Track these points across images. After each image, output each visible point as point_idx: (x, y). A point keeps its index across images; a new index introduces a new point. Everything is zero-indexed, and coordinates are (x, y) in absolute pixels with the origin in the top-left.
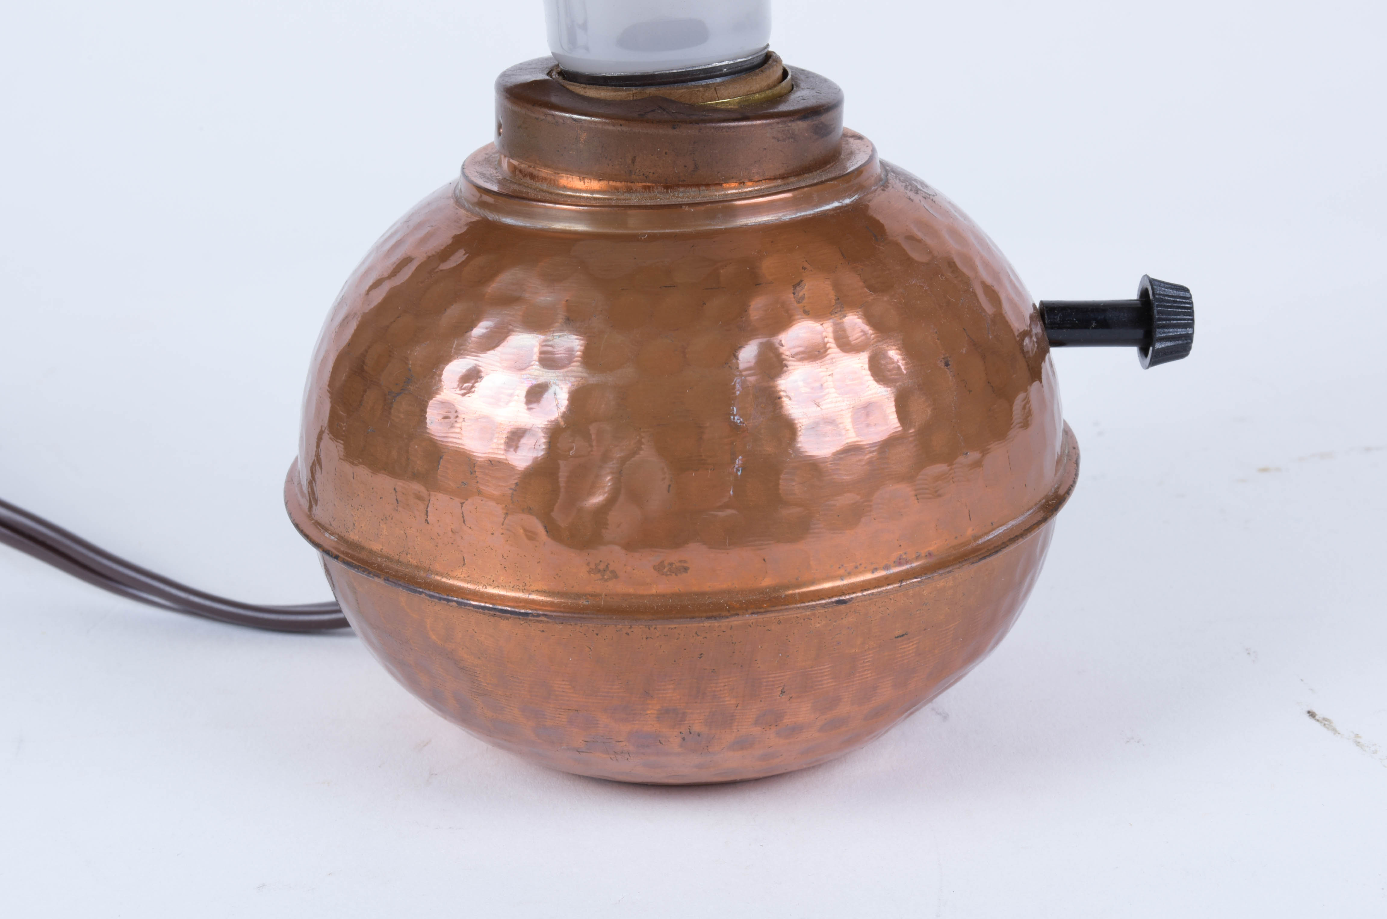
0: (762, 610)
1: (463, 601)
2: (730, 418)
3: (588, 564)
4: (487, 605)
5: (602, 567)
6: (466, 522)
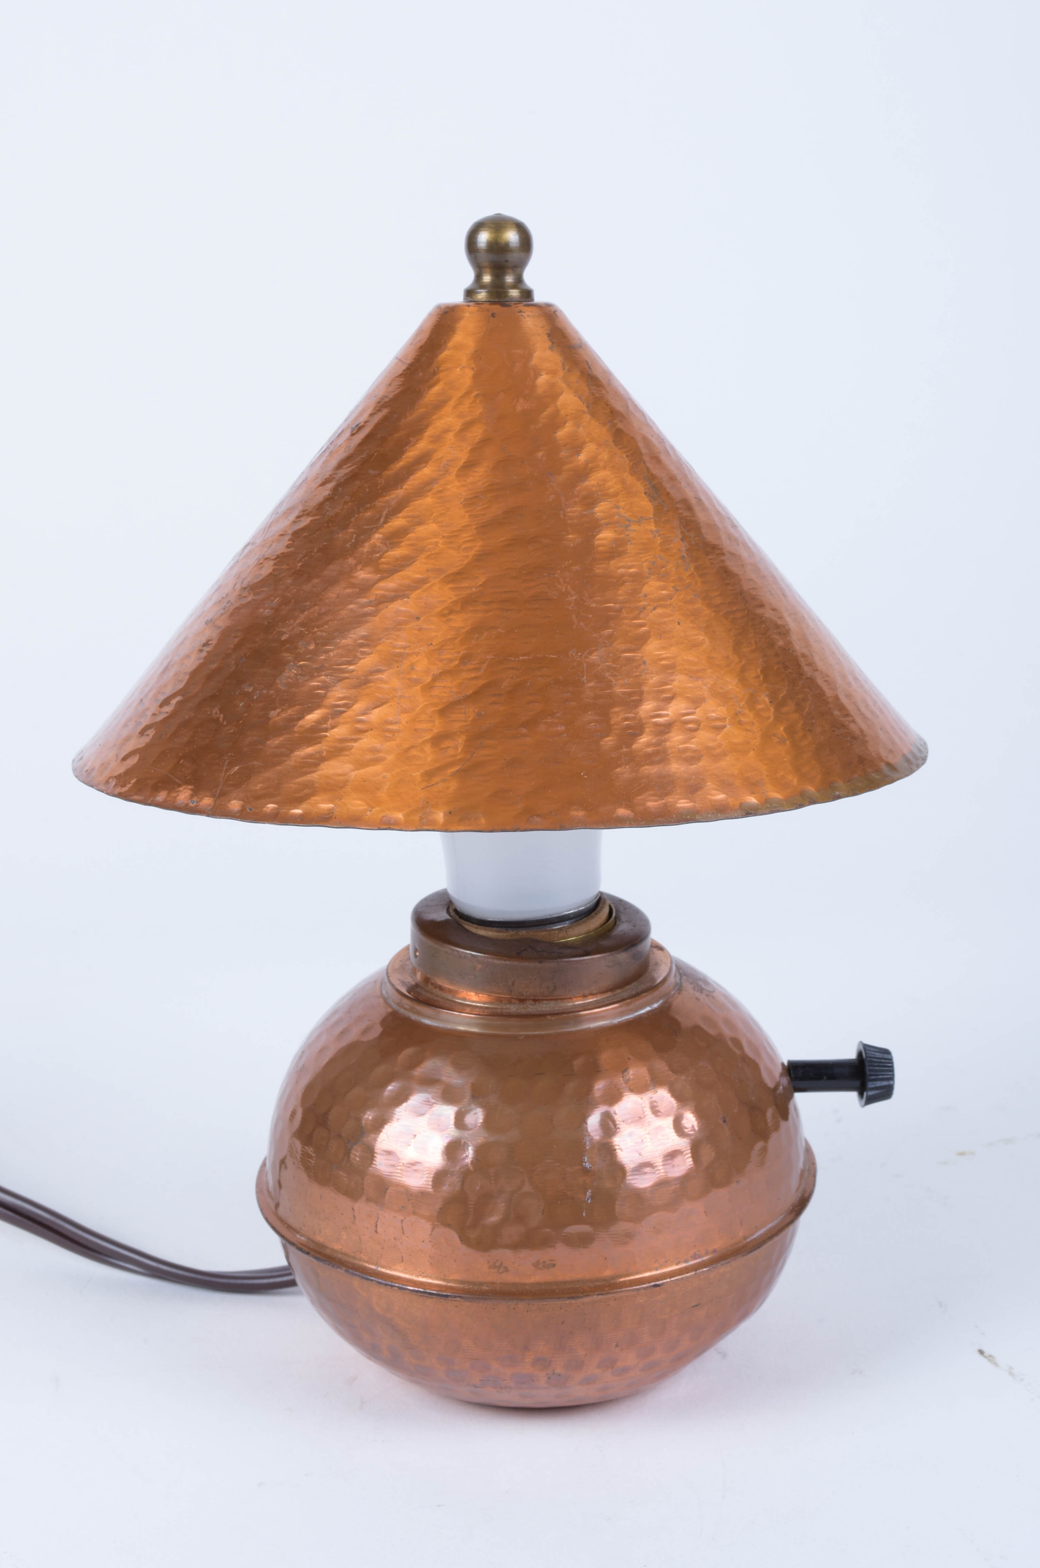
0: (605, 1292)
1: (402, 1286)
2: (583, 1165)
3: (489, 1262)
4: (420, 1289)
5: (497, 1264)
6: (405, 1233)
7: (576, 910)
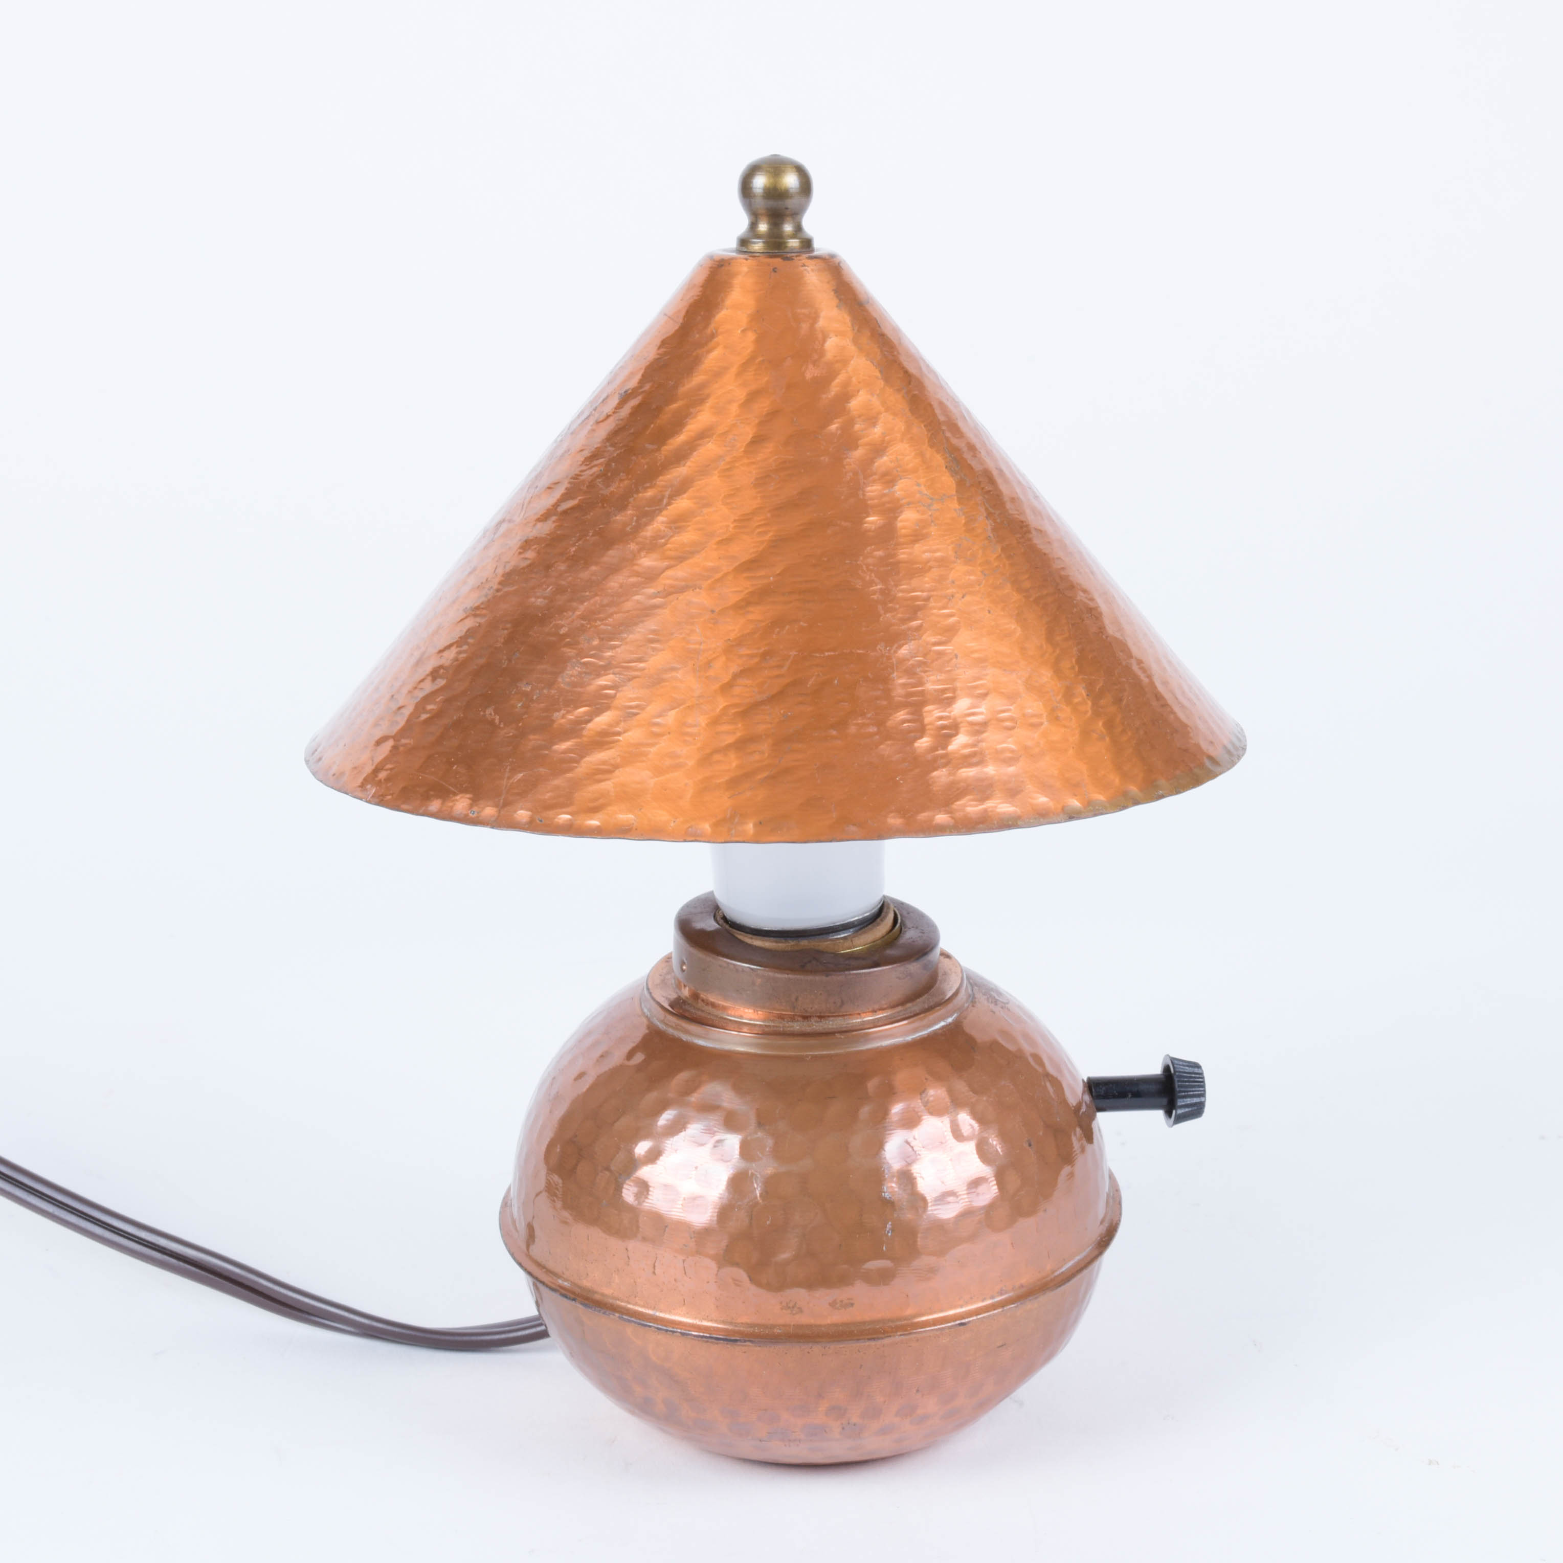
1: (685, 1332)
2: (882, 1195)
3: (781, 1303)
4: (705, 1335)
5: (791, 1305)
6: (687, 1274)
7: (861, 917)
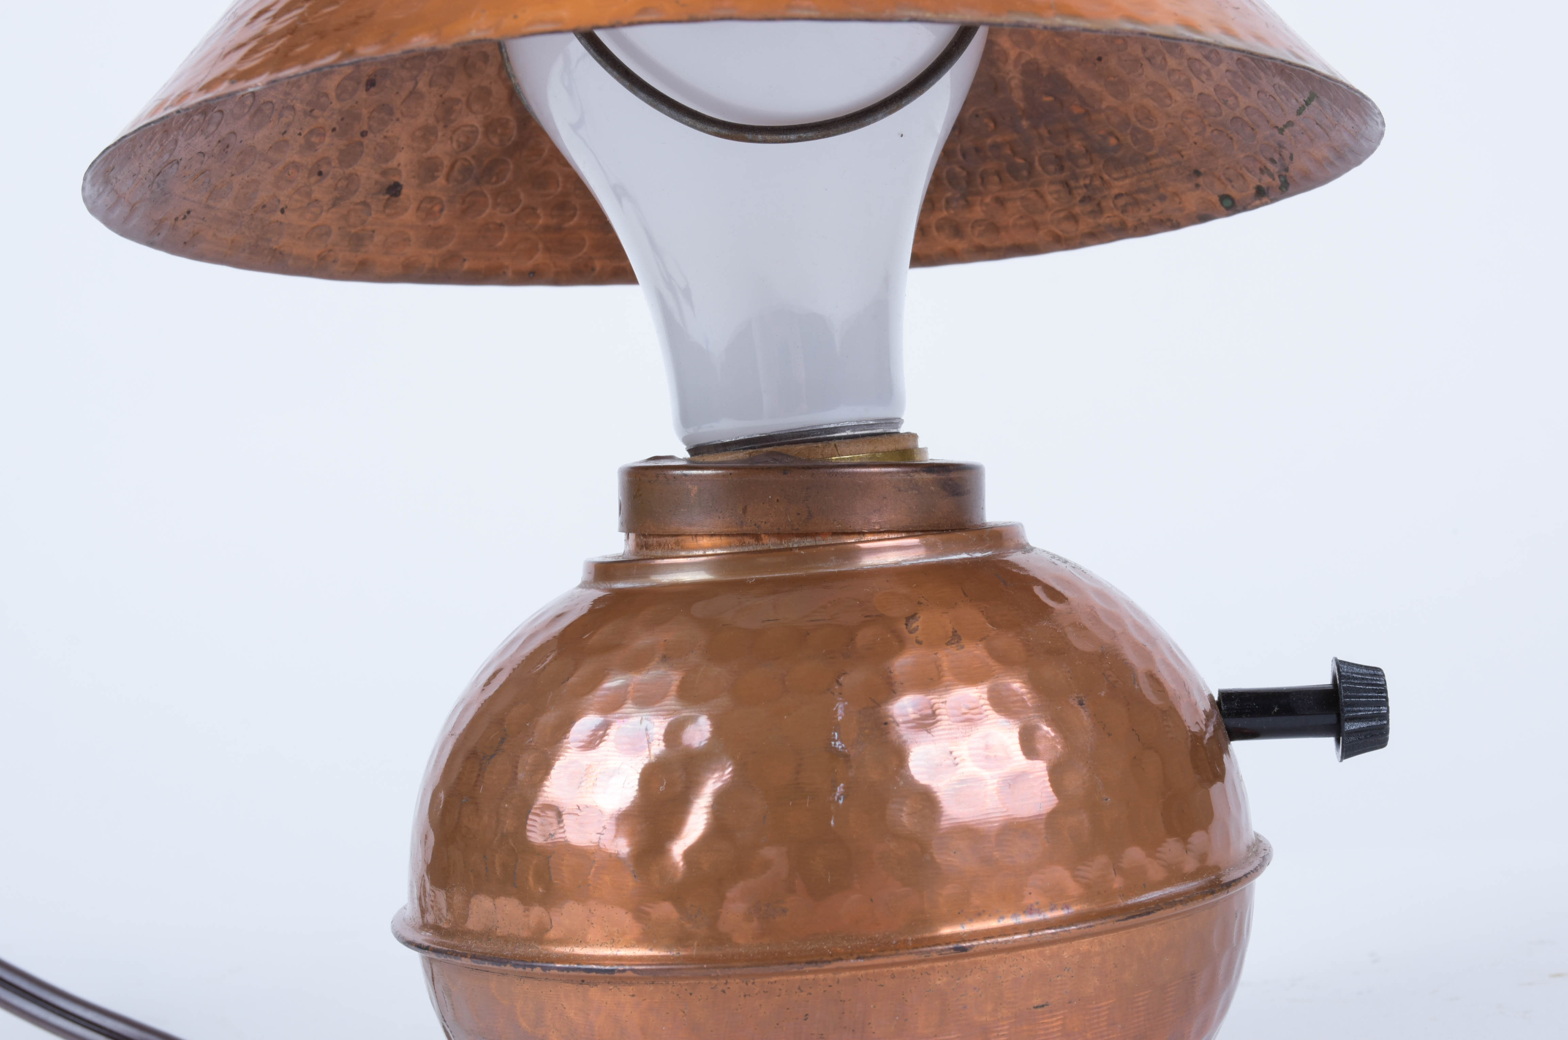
1: (547, 965)
2: (831, 744)
5: (693, 912)
